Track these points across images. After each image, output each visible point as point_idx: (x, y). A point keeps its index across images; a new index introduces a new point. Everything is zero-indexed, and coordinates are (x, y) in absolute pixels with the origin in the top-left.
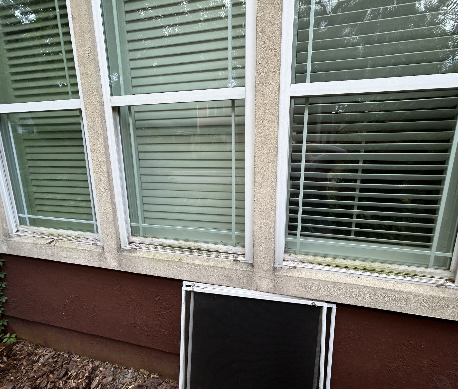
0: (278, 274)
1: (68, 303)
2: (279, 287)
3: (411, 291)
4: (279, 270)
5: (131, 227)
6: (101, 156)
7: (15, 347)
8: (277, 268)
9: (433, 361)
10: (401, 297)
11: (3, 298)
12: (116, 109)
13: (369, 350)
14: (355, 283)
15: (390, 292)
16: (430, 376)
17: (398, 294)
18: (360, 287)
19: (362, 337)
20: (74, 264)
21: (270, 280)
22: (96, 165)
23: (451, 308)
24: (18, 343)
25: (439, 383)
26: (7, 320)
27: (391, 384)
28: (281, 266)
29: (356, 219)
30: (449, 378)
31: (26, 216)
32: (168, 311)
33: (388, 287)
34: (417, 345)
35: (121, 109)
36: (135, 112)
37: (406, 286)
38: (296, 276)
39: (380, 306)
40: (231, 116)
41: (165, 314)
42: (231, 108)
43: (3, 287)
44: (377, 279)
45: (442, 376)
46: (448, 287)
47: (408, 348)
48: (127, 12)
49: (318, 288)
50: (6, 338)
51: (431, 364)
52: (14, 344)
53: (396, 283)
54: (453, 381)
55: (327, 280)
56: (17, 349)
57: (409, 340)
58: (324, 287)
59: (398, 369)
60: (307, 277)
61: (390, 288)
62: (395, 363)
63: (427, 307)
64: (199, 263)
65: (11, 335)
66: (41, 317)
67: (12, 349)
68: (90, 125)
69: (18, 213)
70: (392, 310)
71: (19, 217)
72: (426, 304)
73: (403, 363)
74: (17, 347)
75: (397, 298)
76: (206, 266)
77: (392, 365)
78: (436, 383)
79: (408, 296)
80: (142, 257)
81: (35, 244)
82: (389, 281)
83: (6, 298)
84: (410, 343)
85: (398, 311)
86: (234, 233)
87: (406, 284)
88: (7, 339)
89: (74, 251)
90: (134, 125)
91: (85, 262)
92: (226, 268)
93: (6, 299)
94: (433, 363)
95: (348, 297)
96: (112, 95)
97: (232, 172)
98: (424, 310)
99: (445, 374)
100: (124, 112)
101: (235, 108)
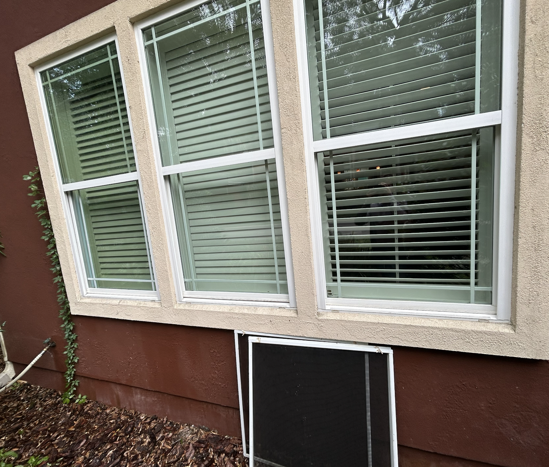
0: (321, 318)
1: (132, 360)
2: (323, 331)
3: (453, 327)
4: (323, 315)
5: (185, 282)
6: (156, 219)
7: (86, 407)
8: (321, 313)
9: (491, 403)
10: (443, 334)
11: (75, 358)
12: (167, 178)
13: (422, 394)
14: (396, 323)
15: (432, 329)
16: (490, 421)
17: (440, 331)
18: (402, 326)
19: (413, 380)
20: (136, 321)
21: (314, 325)
22: (152, 228)
23: (495, 343)
24: (89, 402)
25: (502, 428)
26: (78, 381)
27: (451, 431)
28: (323, 311)
29: (399, 260)
30: (511, 421)
31: (94, 279)
32: (223, 363)
33: (429, 325)
34: (470, 386)
35: (172, 178)
36: (183, 177)
37: (447, 323)
38: (339, 319)
39: (424, 345)
40: (265, 173)
41: (220, 366)
42: (265, 166)
43: (75, 348)
44: (419, 318)
45: (503, 420)
46: (490, 321)
47: (462, 389)
48: (172, 94)
49: (361, 330)
50: (78, 398)
51: (489, 407)
52: (86, 404)
53: (437, 321)
54: (517, 426)
55: (368, 321)
56: (88, 408)
57: (461, 381)
58: (367, 329)
59: (455, 414)
60: (349, 320)
61: (431, 326)
62: (452, 407)
63: (471, 343)
64: (247, 313)
65: (82, 396)
66: (109, 375)
67: (83, 408)
68: (146, 193)
69: (87, 277)
70: (437, 349)
71: (88, 281)
72: (469, 339)
73: (460, 407)
74: (88, 407)
75: (439, 335)
76: (254, 315)
77: (449, 410)
78: (498, 428)
79: (450, 332)
80: (196, 310)
81: (103, 304)
82: (431, 319)
83: (78, 358)
84: (463, 384)
85: (442, 349)
86: (278, 282)
87: (447, 321)
88: (78, 400)
89: (136, 309)
90: (183, 189)
91: (146, 319)
92: (272, 316)
93: (78, 360)
94: (490, 405)
95: (391, 338)
96: (163, 166)
97: (271, 225)
98: (468, 346)
99: (506, 418)
100: (174, 179)
101: (269, 166)
